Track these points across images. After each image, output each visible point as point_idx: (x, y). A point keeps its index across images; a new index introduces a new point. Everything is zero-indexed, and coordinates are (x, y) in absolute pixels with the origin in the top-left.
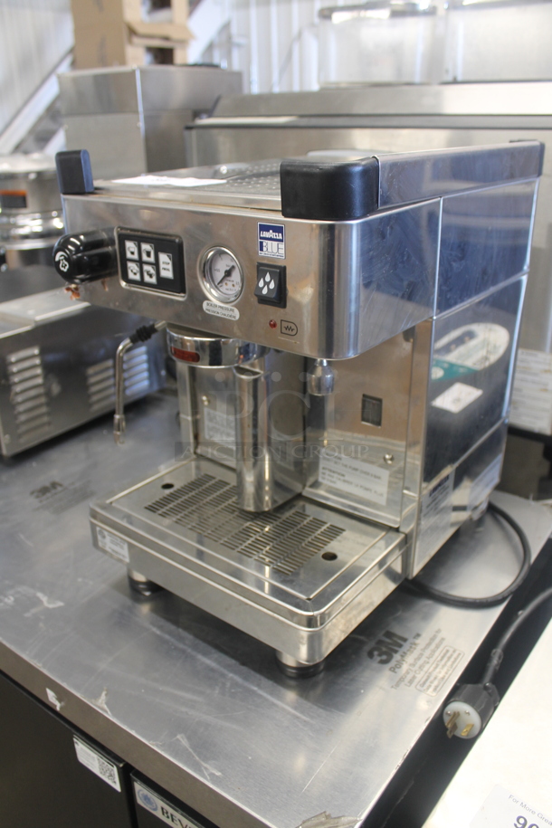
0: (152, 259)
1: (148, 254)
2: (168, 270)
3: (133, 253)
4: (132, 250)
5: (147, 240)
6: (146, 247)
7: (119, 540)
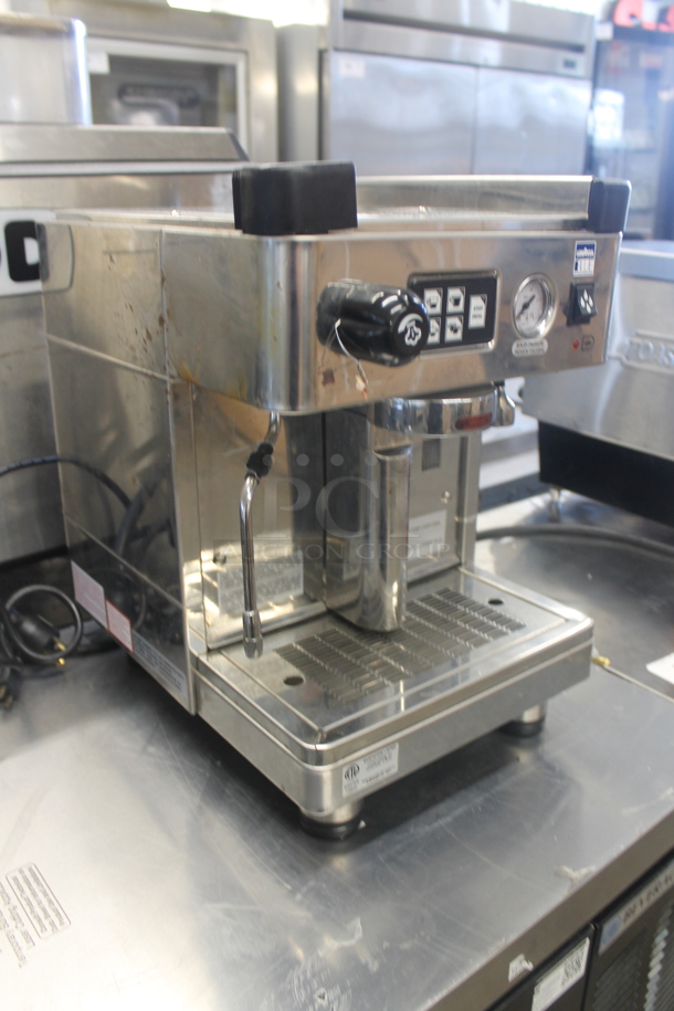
0: (461, 307)
1: (457, 302)
2: (480, 316)
3: (433, 306)
4: (433, 301)
5: (455, 284)
6: (454, 293)
7: (385, 752)
